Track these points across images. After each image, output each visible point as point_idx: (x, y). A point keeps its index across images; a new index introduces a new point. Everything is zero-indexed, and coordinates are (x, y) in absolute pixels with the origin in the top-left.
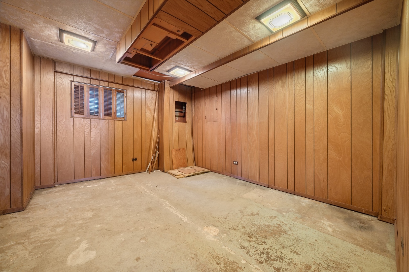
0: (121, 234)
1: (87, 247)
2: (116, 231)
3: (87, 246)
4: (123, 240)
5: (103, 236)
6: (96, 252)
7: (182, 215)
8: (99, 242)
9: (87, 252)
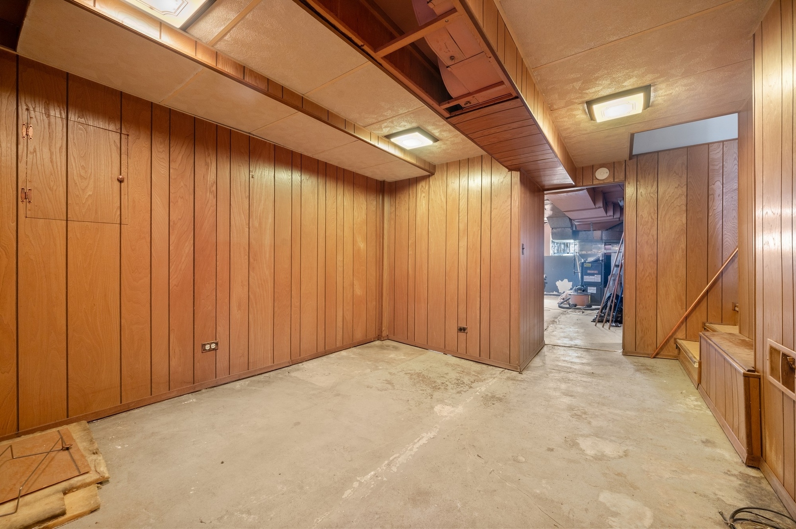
0: (538, 492)
1: (613, 519)
2: (540, 506)
3: (611, 520)
4: (544, 481)
5: (571, 516)
6: (598, 496)
7: (416, 441)
8: (586, 510)
9: (614, 509)
